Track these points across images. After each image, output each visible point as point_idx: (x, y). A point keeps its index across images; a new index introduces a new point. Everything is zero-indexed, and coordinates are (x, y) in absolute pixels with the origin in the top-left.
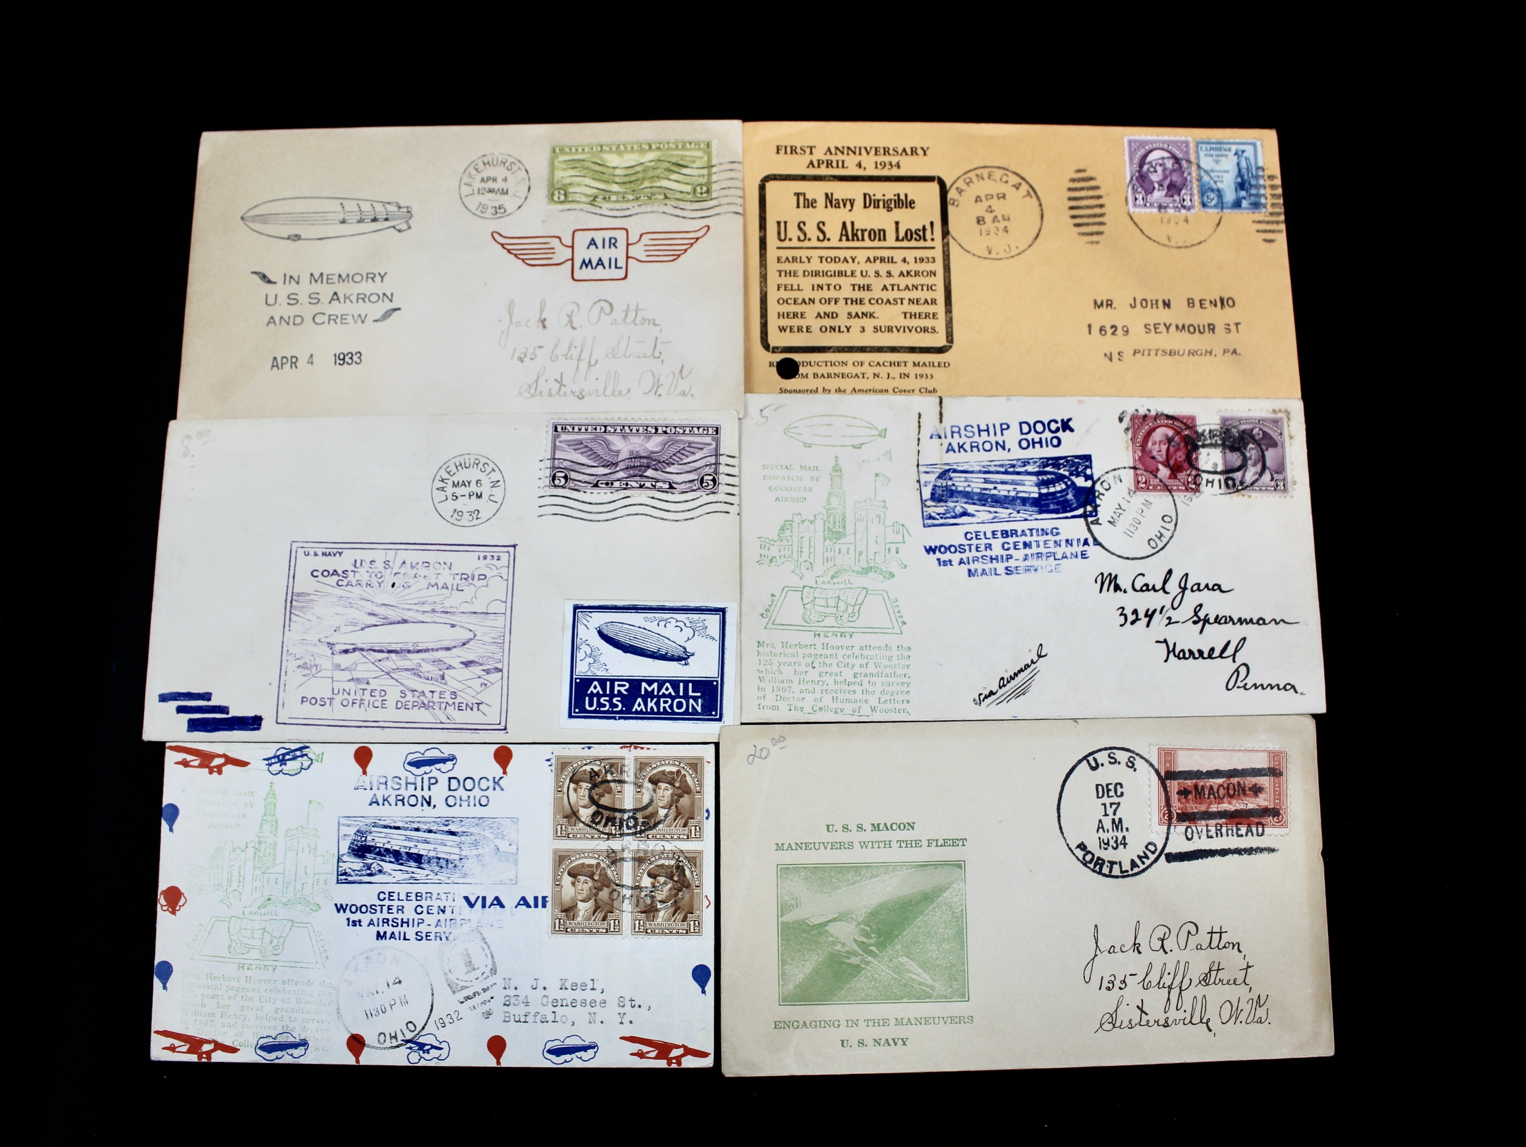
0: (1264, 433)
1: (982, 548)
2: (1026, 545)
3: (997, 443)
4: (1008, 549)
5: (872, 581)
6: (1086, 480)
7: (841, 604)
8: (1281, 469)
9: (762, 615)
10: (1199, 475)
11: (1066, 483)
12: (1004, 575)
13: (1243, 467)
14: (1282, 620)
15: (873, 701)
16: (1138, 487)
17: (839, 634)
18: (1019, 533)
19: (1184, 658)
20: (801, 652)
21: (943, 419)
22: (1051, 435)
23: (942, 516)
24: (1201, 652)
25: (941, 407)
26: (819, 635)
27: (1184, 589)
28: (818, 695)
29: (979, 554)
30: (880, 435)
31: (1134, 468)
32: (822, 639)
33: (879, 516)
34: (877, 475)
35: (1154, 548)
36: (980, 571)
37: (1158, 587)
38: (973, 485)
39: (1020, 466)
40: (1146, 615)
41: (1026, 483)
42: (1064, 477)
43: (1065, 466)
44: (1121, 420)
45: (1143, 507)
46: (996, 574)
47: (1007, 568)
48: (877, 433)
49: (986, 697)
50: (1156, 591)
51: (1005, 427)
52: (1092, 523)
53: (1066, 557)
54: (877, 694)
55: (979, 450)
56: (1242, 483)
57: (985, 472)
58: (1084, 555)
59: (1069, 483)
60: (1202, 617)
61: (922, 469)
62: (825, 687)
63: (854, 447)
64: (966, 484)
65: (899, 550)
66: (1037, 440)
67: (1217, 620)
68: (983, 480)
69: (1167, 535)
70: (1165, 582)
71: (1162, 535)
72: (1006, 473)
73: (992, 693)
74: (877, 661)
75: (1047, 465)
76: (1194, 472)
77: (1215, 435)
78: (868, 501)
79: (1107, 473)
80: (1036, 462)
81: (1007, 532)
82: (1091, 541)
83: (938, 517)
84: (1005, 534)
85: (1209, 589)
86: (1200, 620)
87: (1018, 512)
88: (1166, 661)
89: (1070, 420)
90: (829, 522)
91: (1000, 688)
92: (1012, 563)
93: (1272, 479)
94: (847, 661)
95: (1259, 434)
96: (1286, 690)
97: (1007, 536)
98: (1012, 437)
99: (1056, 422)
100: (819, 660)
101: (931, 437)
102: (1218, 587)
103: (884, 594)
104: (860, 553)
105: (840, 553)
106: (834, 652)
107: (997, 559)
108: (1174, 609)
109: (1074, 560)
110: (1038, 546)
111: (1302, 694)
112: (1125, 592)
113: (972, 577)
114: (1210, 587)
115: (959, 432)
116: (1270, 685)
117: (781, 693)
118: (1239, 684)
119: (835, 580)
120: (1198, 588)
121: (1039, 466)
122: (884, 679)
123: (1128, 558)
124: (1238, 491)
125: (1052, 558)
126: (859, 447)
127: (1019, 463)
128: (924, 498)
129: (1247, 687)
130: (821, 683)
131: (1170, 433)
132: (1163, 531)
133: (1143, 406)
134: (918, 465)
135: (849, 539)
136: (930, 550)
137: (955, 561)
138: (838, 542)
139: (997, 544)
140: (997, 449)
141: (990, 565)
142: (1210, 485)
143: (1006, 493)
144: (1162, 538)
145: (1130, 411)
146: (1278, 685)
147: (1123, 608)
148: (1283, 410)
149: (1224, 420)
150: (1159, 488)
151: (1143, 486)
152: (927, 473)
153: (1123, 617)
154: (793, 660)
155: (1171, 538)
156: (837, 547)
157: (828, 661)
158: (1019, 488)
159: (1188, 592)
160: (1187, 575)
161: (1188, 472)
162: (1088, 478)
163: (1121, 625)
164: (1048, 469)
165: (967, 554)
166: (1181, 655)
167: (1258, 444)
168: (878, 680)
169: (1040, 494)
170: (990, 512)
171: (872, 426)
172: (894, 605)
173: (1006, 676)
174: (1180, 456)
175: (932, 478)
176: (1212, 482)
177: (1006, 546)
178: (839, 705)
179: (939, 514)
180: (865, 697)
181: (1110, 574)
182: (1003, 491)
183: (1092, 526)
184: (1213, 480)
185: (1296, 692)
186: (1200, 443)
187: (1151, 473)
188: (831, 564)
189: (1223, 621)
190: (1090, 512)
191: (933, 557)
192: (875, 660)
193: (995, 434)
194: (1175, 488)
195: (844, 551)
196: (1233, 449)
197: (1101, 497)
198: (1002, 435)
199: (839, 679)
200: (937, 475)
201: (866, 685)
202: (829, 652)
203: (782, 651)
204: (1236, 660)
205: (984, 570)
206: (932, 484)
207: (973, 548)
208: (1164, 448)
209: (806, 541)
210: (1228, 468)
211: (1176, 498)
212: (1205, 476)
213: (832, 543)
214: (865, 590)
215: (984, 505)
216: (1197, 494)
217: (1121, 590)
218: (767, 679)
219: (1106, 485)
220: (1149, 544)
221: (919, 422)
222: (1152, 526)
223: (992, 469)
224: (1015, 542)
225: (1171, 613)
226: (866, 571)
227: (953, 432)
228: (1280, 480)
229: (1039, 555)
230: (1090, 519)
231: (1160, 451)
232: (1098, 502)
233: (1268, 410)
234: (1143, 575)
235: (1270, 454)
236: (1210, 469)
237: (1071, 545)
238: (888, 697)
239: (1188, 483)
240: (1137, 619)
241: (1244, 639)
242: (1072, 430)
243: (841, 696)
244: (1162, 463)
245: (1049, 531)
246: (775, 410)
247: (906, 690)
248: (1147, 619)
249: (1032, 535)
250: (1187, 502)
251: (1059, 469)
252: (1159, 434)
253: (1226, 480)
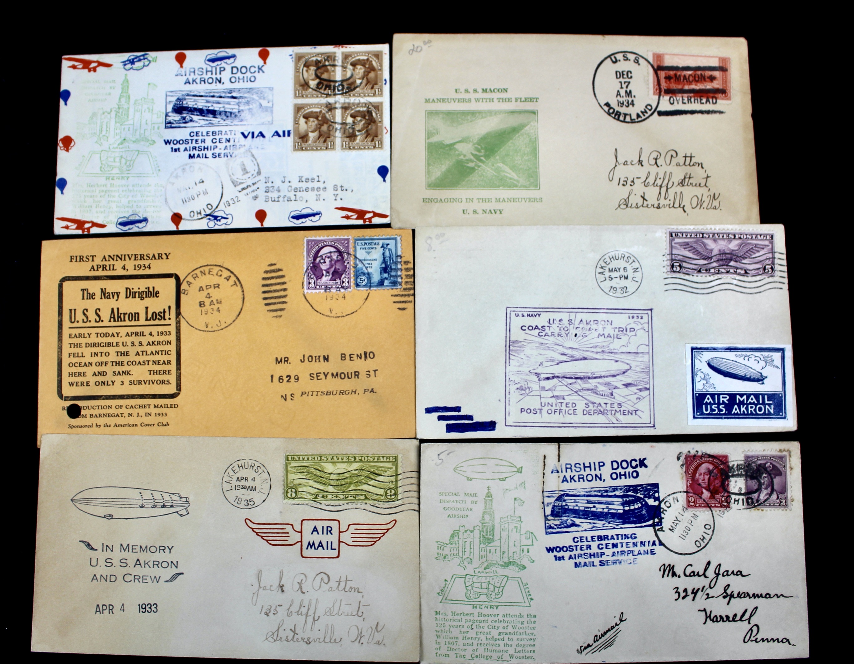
0: (773, 466)
1: (585, 548)
2: (615, 546)
3: (596, 475)
4: (602, 548)
5: (511, 571)
6: (655, 501)
7: (491, 587)
8: (783, 490)
9: (439, 594)
10: (730, 496)
11: (641, 503)
12: (598, 566)
13: (759, 490)
14: (782, 595)
15: (511, 651)
16: (689, 505)
17: (489, 606)
18: (609, 538)
19: (717, 621)
20: (464, 618)
21: (561, 459)
22: (632, 470)
23: (559, 526)
24: (728, 617)
25: (559, 451)
26: (476, 607)
27: (718, 575)
28: (475, 647)
29: (582, 552)
30: (518, 472)
31: (687, 492)
32: (478, 610)
33: (516, 527)
34: (515, 499)
35: (699, 547)
36: (583, 564)
37: (701, 573)
38: (579, 505)
39: (611, 492)
40: (693, 593)
41: (615, 503)
42: (641, 498)
43: (641, 491)
44: (678, 458)
45: (692, 519)
46: (593, 566)
47: (600, 562)
48: (516, 470)
49: (585, 648)
50: (699, 576)
51: (602, 464)
52: (658, 530)
53: (641, 554)
54: (514, 647)
55: (584, 481)
56: (758, 501)
57: (588, 496)
58: (652, 552)
59: (644, 503)
60: (729, 593)
61: (546, 494)
62: (480, 642)
63: (500, 480)
64: (574, 504)
65: (530, 550)
66: (623, 473)
67: (739, 596)
68: (586, 501)
69: (708, 537)
70: (706, 570)
71: (704, 538)
72: (602, 496)
73: (589, 646)
74: (514, 625)
75: (629, 491)
76: (726, 494)
77: (741, 468)
78: (509, 517)
79: (669, 495)
80: (622, 489)
81: (601, 536)
82: (657, 542)
83: (555, 527)
84: (600, 538)
85: (734, 575)
86: (727, 595)
87: (609, 523)
88: (704, 623)
89: (645, 459)
90: (483, 532)
91: (595, 642)
92: (604, 558)
93: (777, 499)
94: (494, 624)
95: (770, 467)
96: (783, 643)
97: (601, 540)
98: (606, 471)
99: (636, 460)
100: (476, 624)
101: (552, 472)
102: (740, 573)
103: (519, 579)
104: (504, 552)
105: (490, 552)
106: (486, 618)
107: (594, 555)
108: (711, 588)
109: (646, 555)
110: (622, 546)
111: (794, 645)
112: (679, 577)
113: (577, 568)
114: (735, 573)
115: (571, 468)
116: (772, 639)
117: (451, 646)
118: (752, 638)
119: (487, 570)
120: (727, 573)
121: (624, 492)
122: (519, 637)
123: (681, 554)
124: (755, 506)
125: (631, 554)
126: (504, 479)
127: (611, 489)
128: (546, 514)
129: (758, 640)
130: (477, 639)
131: (711, 467)
132: (705, 535)
133: (693, 449)
134: (543, 492)
135: (497, 543)
136: (550, 550)
137: (566, 558)
138: (490, 545)
139: (594, 545)
140: (596, 480)
141: (589, 560)
142: (736, 503)
143: (601, 510)
144: (704, 540)
145: (685, 452)
146: (778, 639)
147: (677, 588)
148: (786, 450)
149: (747, 457)
150: (703, 505)
151: (692, 504)
152: (549, 497)
153: (677, 594)
154: (459, 624)
155: (710, 539)
156: (488, 548)
157: (482, 624)
158: (610, 507)
159: (720, 577)
160: (720, 565)
161: (722, 494)
162: (656, 499)
163: (676, 600)
164: (630, 493)
165: (575, 552)
166: (715, 620)
167: (769, 474)
168: (514, 637)
169: (624, 510)
170: (590, 523)
171: (513, 466)
172: (525, 587)
173: (599, 634)
174: (717, 483)
175: (552, 500)
176: (738, 501)
177: (601, 546)
178: (489, 654)
179: (556, 525)
180: (506, 648)
181: (669, 565)
182: (600, 508)
183: (658, 533)
184: (739, 499)
185: (790, 644)
186: (731, 474)
187: (698, 495)
188: (484, 560)
189: (742, 596)
190: (658, 523)
191: (551, 555)
192: (513, 624)
193: (595, 470)
194: (713, 505)
195: (493, 551)
196: (752, 478)
197: (664, 512)
198: (600, 470)
199: (489, 636)
200: (556, 498)
201: (506, 641)
202: (482, 618)
203: (451, 617)
204: (751, 622)
205: (585, 563)
206: (552, 505)
207: (579, 548)
208: (707, 477)
209: (468, 544)
210: (749, 491)
211: (714, 512)
212: (733, 497)
213: (485, 546)
214: (506, 578)
215: (586, 519)
216: (728, 509)
217: (676, 576)
218: (442, 637)
219: (668, 504)
220: (696, 544)
221: (544, 462)
222: (697, 532)
223: (592, 493)
224: (606, 544)
225: (709, 591)
226: (507, 565)
227: (567, 468)
228: (783, 499)
229: (622, 552)
230: (657, 528)
231: (704, 480)
232: (663, 515)
233: (776, 450)
234: (691, 565)
235: (777, 480)
236: (737, 492)
237: (644, 545)
238: (521, 649)
239: (722, 501)
240: (687, 595)
241: (756, 608)
242: (646, 466)
243: (490, 648)
244: (705, 488)
245: (629, 536)
246: (448, 454)
247: (532, 644)
248: (693, 595)
249: (618, 539)
250: (721, 515)
251: (637, 493)
252: (704, 468)
253: (747, 499)
